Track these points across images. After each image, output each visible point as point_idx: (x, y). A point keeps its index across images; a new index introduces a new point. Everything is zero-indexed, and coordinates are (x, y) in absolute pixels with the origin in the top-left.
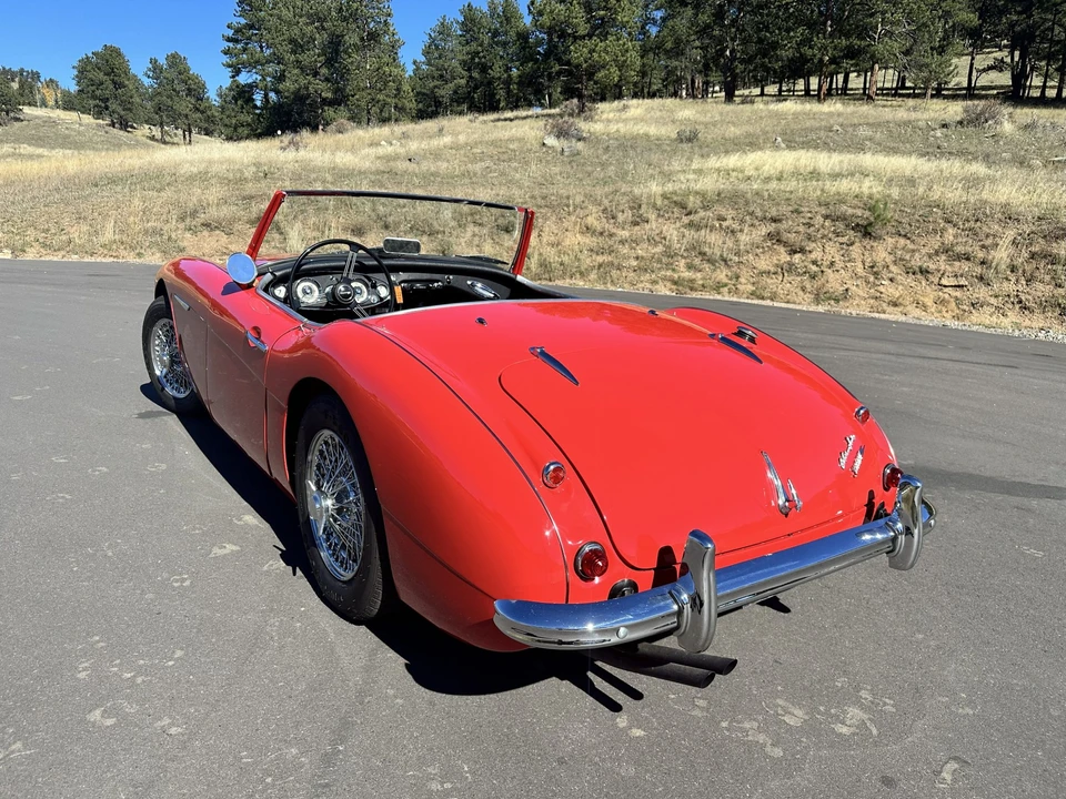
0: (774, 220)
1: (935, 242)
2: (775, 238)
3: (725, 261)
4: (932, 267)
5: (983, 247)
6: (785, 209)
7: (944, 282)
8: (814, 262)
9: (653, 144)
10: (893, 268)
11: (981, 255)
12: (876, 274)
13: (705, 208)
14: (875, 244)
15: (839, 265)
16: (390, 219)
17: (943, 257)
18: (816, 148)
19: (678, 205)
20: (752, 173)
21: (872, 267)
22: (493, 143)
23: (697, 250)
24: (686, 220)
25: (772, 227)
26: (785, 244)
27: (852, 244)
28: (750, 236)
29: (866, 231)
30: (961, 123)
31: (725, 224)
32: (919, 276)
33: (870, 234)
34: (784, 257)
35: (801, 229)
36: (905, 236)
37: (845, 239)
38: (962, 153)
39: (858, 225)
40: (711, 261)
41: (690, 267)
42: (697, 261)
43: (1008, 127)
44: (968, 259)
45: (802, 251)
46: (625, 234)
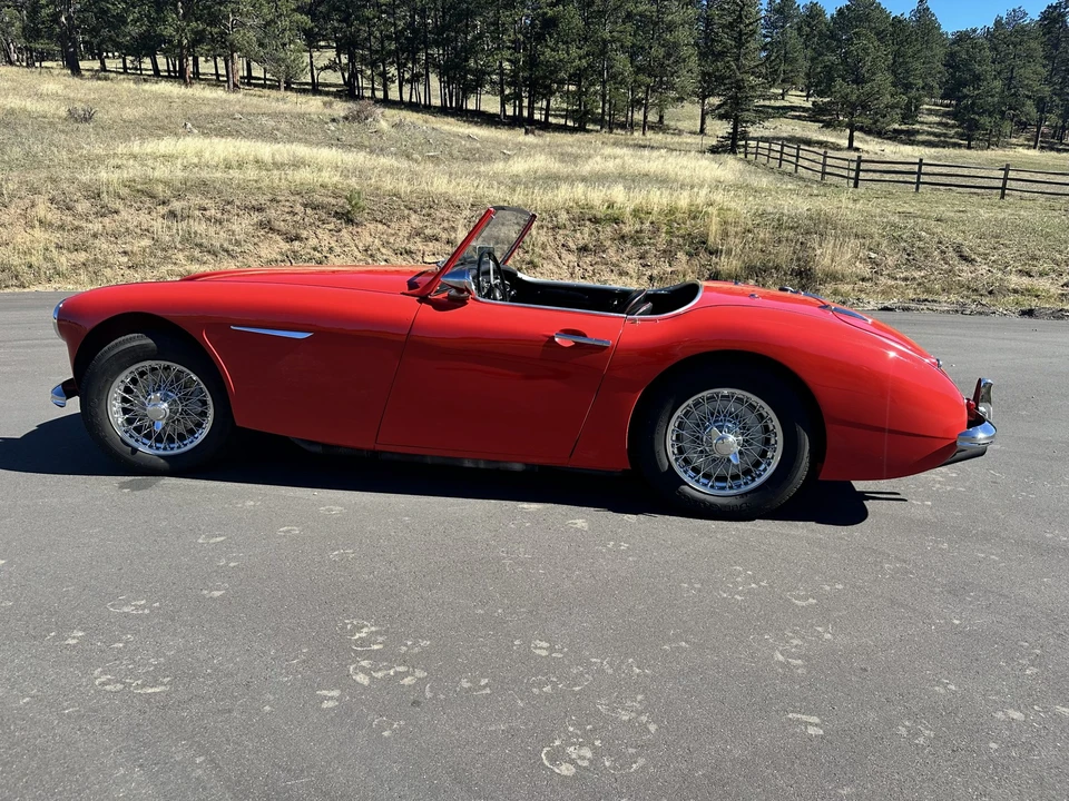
0: (260, 210)
1: (406, 228)
2: (268, 226)
3: (227, 251)
4: (413, 248)
5: (445, 229)
6: (263, 199)
7: (427, 260)
8: (315, 249)
9: (42, 124)
10: (383, 250)
11: (444, 236)
12: (371, 256)
13: (178, 197)
14: (359, 230)
15: (338, 250)
17: (418, 239)
19: (144, 193)
20: (196, 160)
21: (366, 250)
23: (188, 238)
24: (162, 210)
25: (256, 217)
26: (279, 232)
27: (340, 231)
28: (242, 225)
29: (348, 218)
30: (346, 118)
31: (208, 213)
32: (405, 256)
33: (352, 221)
34: (285, 246)
35: (288, 218)
36: (381, 222)
37: (332, 226)
38: (360, 147)
39: (336, 212)
40: (215, 254)
41: (192, 259)
42: (197, 253)
43: (384, 125)
44: (437, 240)
45: (298, 238)
46: (96, 226)
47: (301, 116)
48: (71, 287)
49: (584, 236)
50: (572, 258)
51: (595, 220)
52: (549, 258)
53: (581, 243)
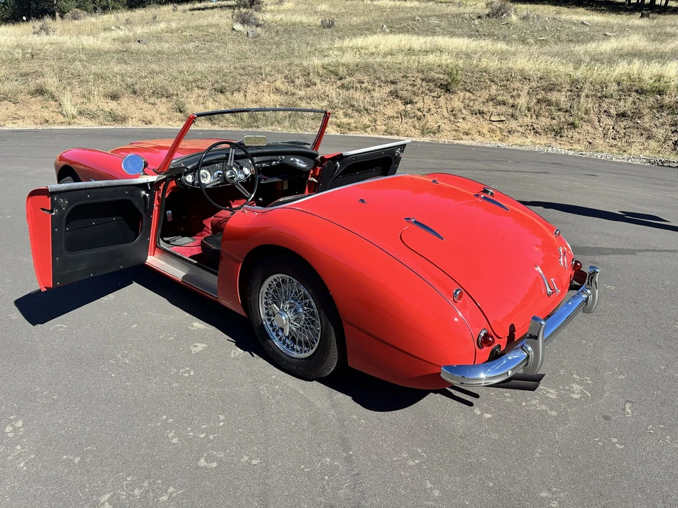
0: (393, 83)
1: (485, 95)
2: (395, 94)
3: (367, 110)
4: (485, 109)
5: (512, 96)
6: (399, 75)
7: (493, 119)
8: (419, 110)
9: (306, 29)
10: (464, 111)
11: (511, 101)
12: (455, 115)
13: (351, 75)
14: (452, 96)
15: (433, 111)
16: (137, 87)
17: (491, 103)
18: (408, 32)
19: (332, 73)
20: (374, 50)
21: (452, 111)
22: (197, 28)
23: (349, 104)
24: (339, 83)
25: (392, 87)
26: (401, 98)
27: (440, 97)
28: (381, 93)
29: (447, 88)
30: (488, 15)
31: (364, 85)
32: (478, 116)
33: (449, 90)
34: (402, 107)
35: (409, 88)
36: (469, 91)
37: (435, 94)
38: (490, 35)
39: (441, 84)
40: (358, 111)
41: (346, 115)
42: (350, 111)
43: (514, 18)
44: (504, 104)
45: (411, 102)
46: (302, 93)
47: (458, 15)
48: (279, 129)
49: (626, 105)
50: (610, 122)
51: (641, 92)
52: (589, 121)
53: (622, 110)
